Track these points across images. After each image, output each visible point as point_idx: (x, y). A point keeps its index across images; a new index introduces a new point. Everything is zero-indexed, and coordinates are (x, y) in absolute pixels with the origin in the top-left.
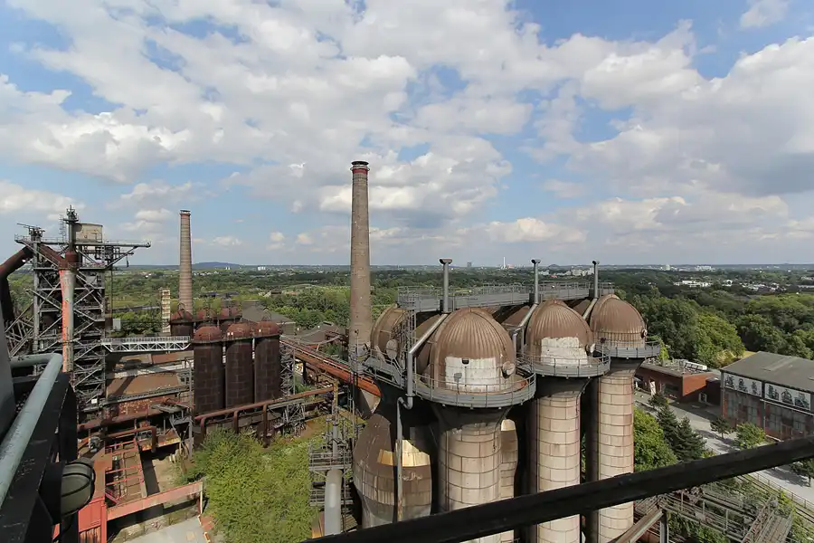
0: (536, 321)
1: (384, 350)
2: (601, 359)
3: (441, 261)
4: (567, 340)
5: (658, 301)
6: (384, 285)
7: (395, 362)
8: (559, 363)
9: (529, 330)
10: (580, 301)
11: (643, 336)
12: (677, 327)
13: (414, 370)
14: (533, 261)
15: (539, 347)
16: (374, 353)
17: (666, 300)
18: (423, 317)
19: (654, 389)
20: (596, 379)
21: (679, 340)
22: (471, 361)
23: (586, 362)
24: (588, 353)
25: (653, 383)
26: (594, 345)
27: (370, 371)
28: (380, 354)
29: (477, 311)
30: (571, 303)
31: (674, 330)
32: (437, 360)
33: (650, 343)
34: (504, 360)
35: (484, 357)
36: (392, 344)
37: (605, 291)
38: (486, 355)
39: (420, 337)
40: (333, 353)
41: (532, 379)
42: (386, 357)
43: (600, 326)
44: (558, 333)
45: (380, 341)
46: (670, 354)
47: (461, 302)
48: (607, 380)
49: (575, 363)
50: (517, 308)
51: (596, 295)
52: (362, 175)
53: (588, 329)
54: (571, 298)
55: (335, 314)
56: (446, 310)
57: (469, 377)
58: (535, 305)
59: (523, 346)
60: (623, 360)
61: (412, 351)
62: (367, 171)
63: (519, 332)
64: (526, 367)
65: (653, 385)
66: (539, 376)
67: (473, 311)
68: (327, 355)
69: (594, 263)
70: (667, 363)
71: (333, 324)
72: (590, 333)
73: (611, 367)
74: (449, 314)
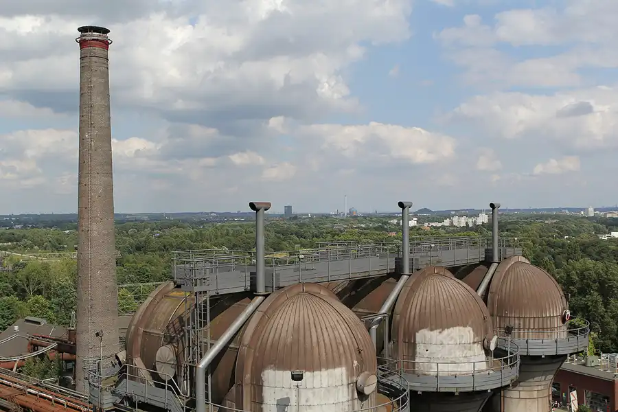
0: (407, 301)
1: (151, 365)
2: (506, 361)
3: (252, 206)
4: (455, 332)
5: (578, 265)
6: (138, 249)
7: (172, 386)
8: (445, 369)
9: (397, 317)
10: (472, 267)
11: (564, 320)
12: (606, 304)
13: (207, 397)
14: (401, 205)
15: (412, 345)
16: (134, 371)
17: (590, 263)
18: (221, 304)
19: (576, 402)
20: (498, 392)
21: (608, 323)
22: (307, 375)
23: (483, 366)
24: (487, 352)
25: (575, 393)
26: (495, 337)
27: (126, 404)
28: (144, 373)
29: (315, 289)
30: (460, 272)
31: (602, 309)
32: (248, 376)
33: (573, 331)
34: (360, 370)
35: (327, 368)
36: (165, 353)
37: (509, 251)
38: (331, 364)
39: (216, 338)
40: (44, 374)
41: (404, 401)
42: (155, 376)
43: (502, 307)
44: (440, 321)
45: (142, 349)
46: (596, 346)
47: (286, 275)
48: (514, 394)
49: (468, 368)
50: (376, 282)
51: (496, 259)
52: (98, 50)
53: (486, 312)
54: (458, 263)
55: (47, 303)
56: (261, 289)
57: (303, 401)
58: (405, 277)
59: (388, 346)
60: (537, 358)
61: (203, 364)
62: (106, 44)
63: (380, 322)
64: (395, 381)
65: (573, 395)
66: (413, 393)
67: (306, 289)
68: (34, 379)
69: (492, 205)
70: (594, 360)
71: (44, 322)
72: (489, 319)
73: (520, 371)
74: (266, 296)
